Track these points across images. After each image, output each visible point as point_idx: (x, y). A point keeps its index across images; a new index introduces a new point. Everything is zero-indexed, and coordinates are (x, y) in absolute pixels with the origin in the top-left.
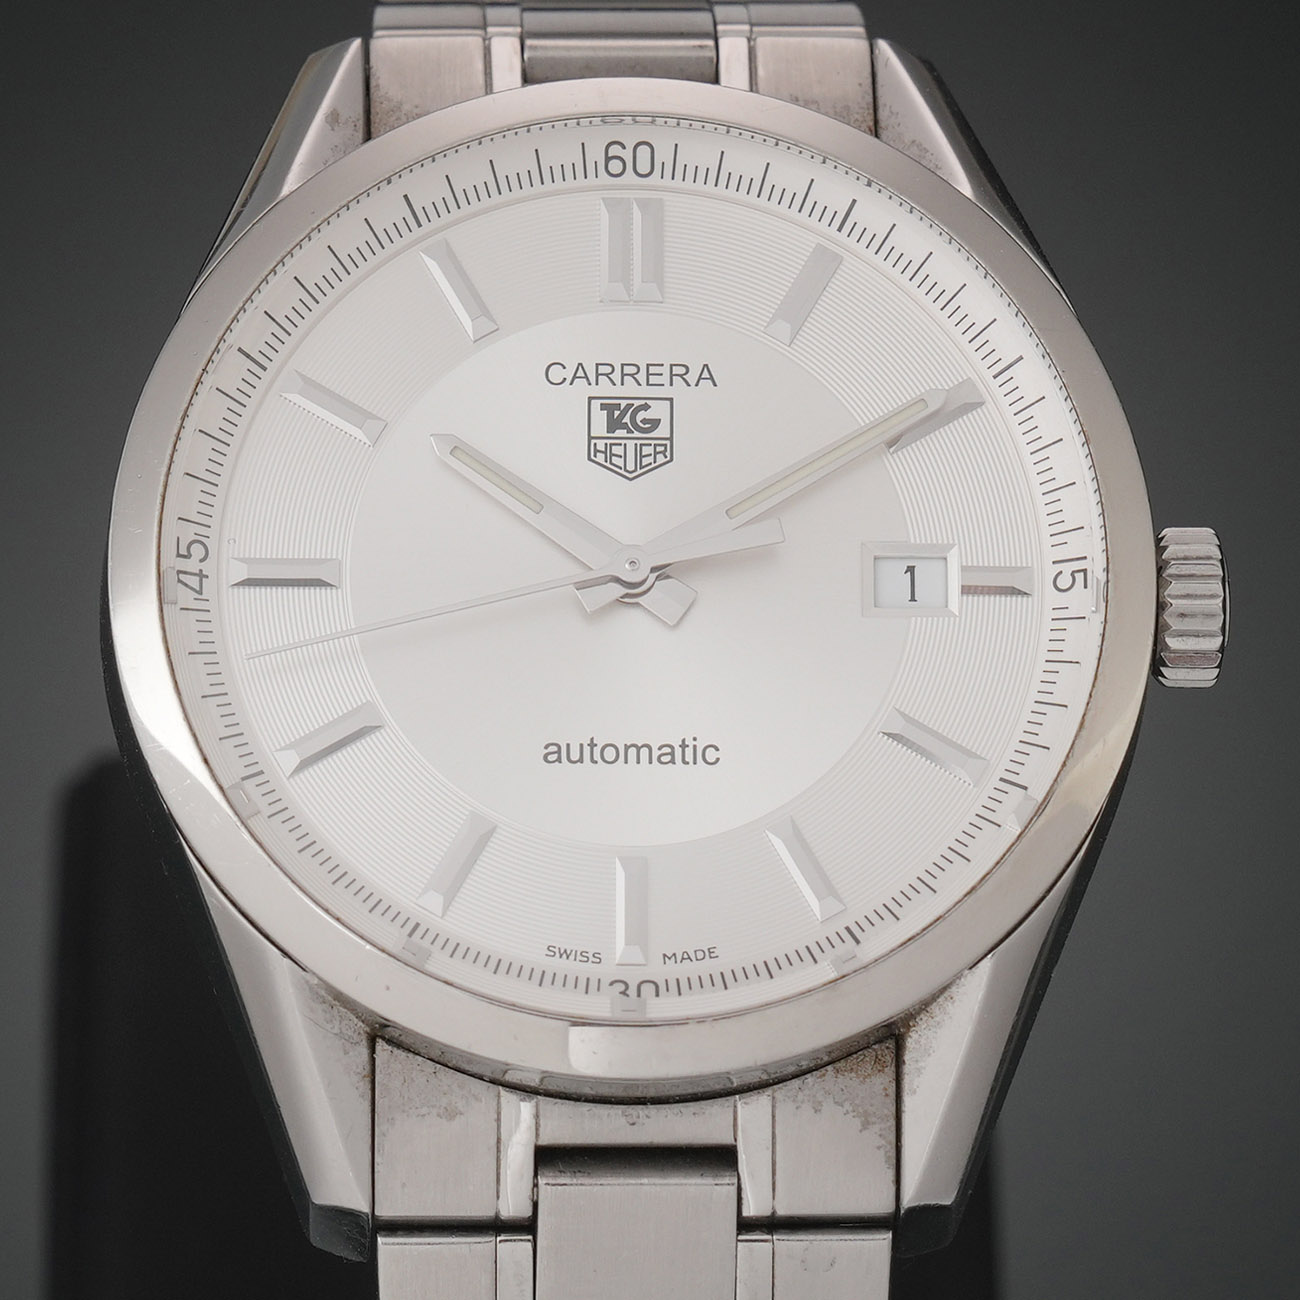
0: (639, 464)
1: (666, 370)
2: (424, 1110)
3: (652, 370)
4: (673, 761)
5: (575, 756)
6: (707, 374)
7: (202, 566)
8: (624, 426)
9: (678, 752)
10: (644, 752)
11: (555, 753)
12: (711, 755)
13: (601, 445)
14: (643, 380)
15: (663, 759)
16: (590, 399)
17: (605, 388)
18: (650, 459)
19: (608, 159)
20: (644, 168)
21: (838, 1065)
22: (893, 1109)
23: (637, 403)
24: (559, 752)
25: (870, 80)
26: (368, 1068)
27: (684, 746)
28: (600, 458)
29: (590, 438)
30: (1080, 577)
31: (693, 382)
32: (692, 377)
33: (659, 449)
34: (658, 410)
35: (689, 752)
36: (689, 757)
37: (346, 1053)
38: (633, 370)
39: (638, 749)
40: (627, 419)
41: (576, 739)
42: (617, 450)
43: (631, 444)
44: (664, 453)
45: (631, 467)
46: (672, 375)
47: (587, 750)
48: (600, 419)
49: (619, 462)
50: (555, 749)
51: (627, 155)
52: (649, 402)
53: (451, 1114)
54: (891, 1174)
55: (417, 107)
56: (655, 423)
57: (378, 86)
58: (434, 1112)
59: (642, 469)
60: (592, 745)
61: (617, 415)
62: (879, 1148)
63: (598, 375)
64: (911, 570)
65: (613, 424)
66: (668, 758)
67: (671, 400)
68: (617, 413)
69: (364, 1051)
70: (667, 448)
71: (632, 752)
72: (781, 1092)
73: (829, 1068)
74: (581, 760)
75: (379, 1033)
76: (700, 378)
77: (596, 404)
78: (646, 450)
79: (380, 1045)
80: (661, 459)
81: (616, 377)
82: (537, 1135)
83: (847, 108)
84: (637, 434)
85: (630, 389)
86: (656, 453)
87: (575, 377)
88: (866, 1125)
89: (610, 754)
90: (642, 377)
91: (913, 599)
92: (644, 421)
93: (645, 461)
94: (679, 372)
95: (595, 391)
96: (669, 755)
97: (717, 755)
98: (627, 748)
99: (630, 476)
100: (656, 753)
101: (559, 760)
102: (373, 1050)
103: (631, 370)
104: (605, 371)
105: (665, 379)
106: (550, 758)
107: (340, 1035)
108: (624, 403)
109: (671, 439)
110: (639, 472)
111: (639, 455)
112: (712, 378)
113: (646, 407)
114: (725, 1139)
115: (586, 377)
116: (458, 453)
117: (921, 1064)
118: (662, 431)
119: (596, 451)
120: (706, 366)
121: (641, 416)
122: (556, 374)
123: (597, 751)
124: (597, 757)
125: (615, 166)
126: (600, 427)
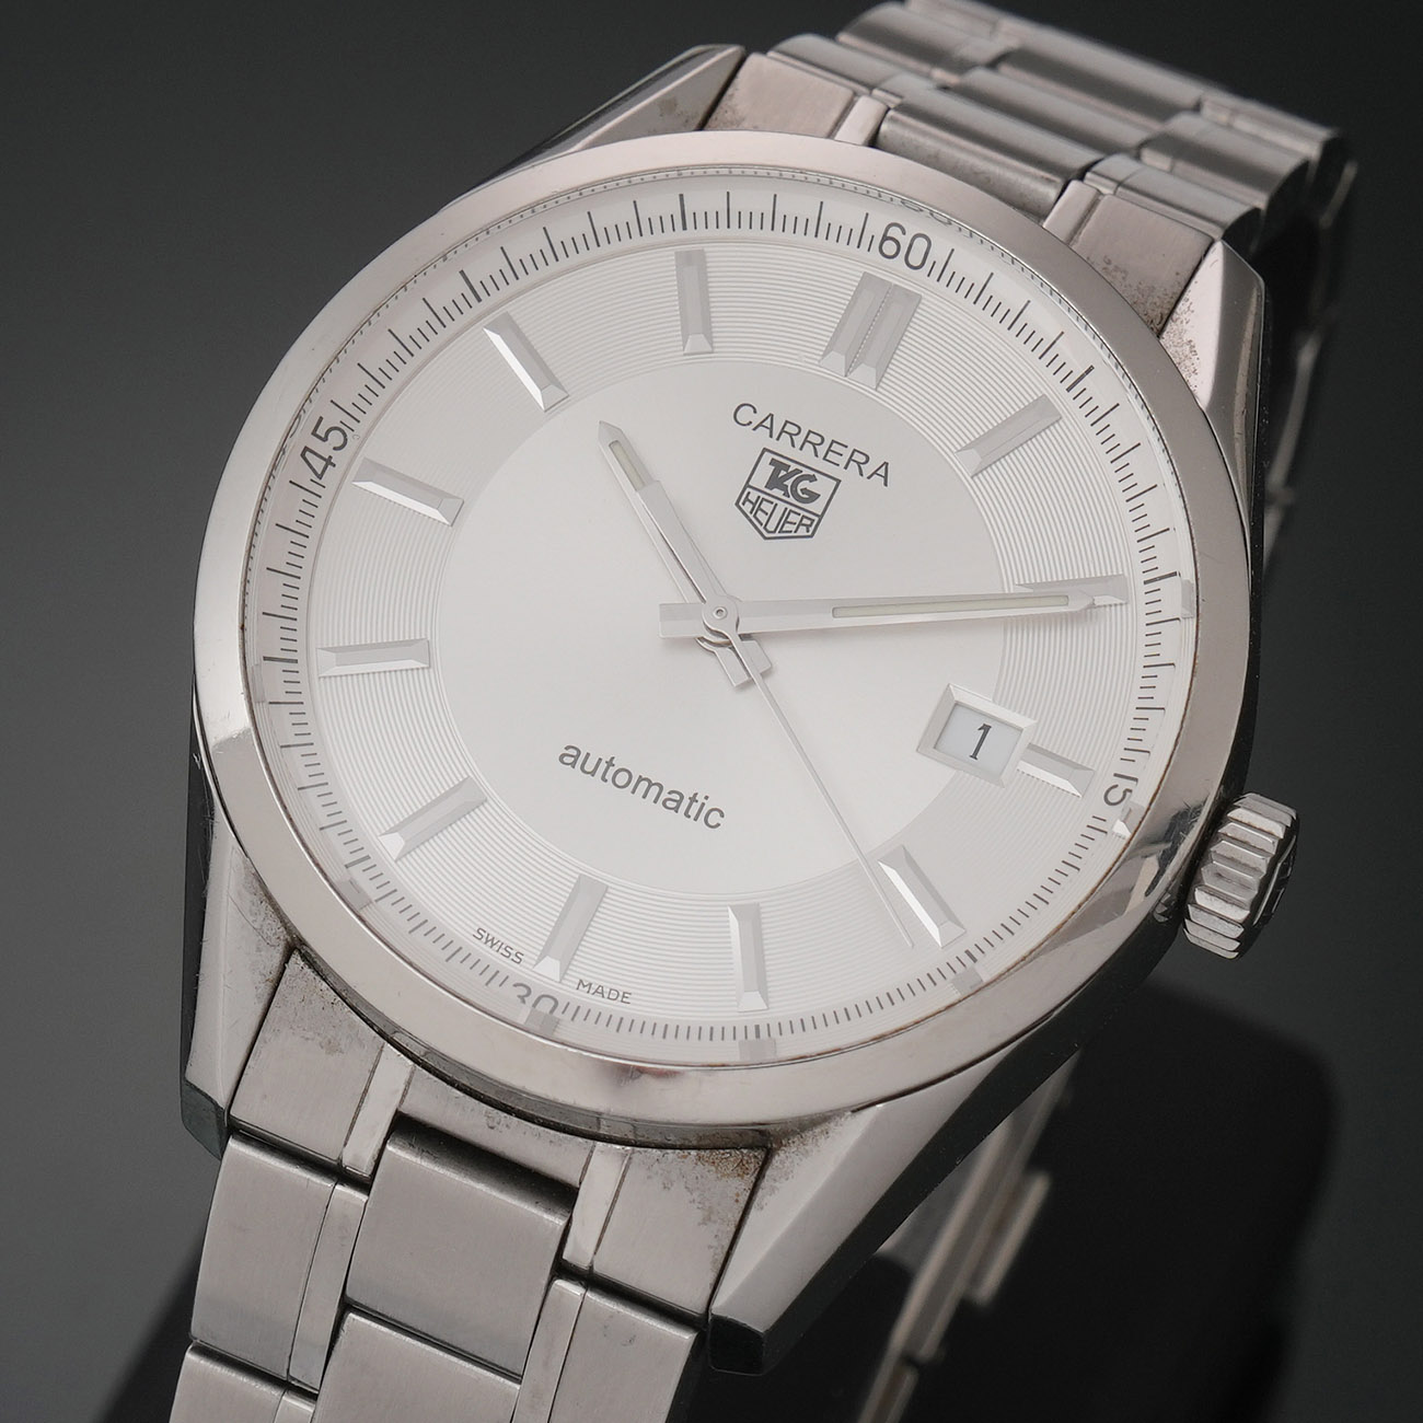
0: (780, 527)
1: (847, 453)
2: (310, 1034)
3: (835, 447)
4: (676, 809)
5: (589, 767)
6: (883, 472)
7: (335, 454)
8: (784, 488)
9: (686, 802)
10: (655, 790)
11: (572, 757)
12: (714, 818)
13: (753, 497)
14: (822, 452)
15: (669, 804)
16: (765, 450)
17: (783, 447)
18: (793, 528)
19: (885, 238)
20: (915, 259)
21: (702, 1153)
22: (738, 1219)
23: (806, 471)
24: (576, 757)
25: (1189, 273)
26: (276, 974)
27: (693, 799)
28: (748, 507)
29: (747, 485)
30: (1128, 796)
31: (866, 474)
32: (868, 469)
33: (805, 521)
34: (822, 487)
35: (695, 808)
36: (693, 812)
37: (259, 950)
38: (818, 440)
39: (650, 785)
40: (789, 483)
41: (597, 750)
42: (767, 507)
43: (782, 506)
44: (808, 526)
45: (771, 527)
46: (850, 459)
47: (603, 766)
48: (765, 471)
49: (763, 517)
50: (574, 753)
51: (905, 241)
52: (817, 475)
53: (331, 1047)
54: (711, 1277)
56: (813, 497)
58: (319, 1039)
59: (781, 533)
60: (610, 763)
61: (781, 475)
62: (710, 1247)
63: (783, 431)
64: (986, 728)
65: (774, 482)
66: (674, 805)
67: (839, 481)
68: (783, 473)
69: (276, 957)
70: (812, 525)
71: (644, 785)
72: (641, 1155)
73: (693, 1153)
74: (593, 773)
75: (295, 946)
76: (875, 473)
77: (768, 457)
78: (792, 518)
79: (296, 959)
80: (802, 531)
81: (799, 440)
82: (402, 1101)
84: (791, 500)
85: (806, 456)
86: (801, 524)
87: (760, 425)
88: (707, 1220)
89: (622, 778)
90: (822, 450)
91: (974, 756)
92: (804, 491)
93: (787, 527)
94: (858, 459)
95: (772, 444)
96: (676, 802)
97: (720, 820)
98: (641, 779)
99: (767, 535)
100: (664, 795)
101: (573, 765)
102: (287, 959)
103: (813, 440)
104: (790, 430)
105: (843, 461)
106: (566, 759)
107: (259, 931)
108: (793, 467)
109: (821, 517)
110: (777, 534)
111: (784, 520)
112: (886, 478)
113: (812, 479)
114: (573, 1178)
115: (771, 429)
116: (616, 447)
117: (777, 1184)
118: (816, 506)
119: (747, 499)
120: (886, 464)
121: (804, 484)
122: (745, 415)
123: (612, 771)
124: (609, 776)
125: (890, 248)
126: (761, 479)
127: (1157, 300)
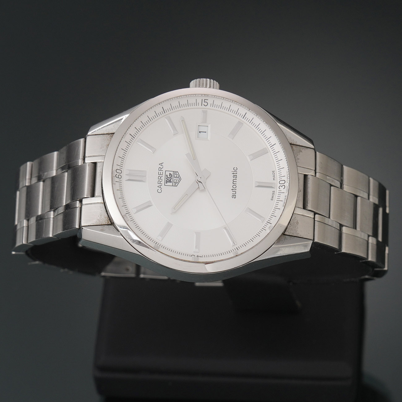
0: (178, 177)
1: (160, 171)
2: (297, 227)
3: (160, 174)
5: (235, 193)
6: (161, 164)
7: (196, 256)
8: (171, 180)
9: (234, 175)
13: (174, 184)
14: (162, 176)
15: (236, 177)
16: (165, 185)
17: (163, 182)
18: (177, 175)
19: (118, 178)
22: (299, 146)
23: (166, 177)
24: (234, 196)
25: (97, 135)
26: (289, 236)
27: (233, 174)
28: (176, 184)
29: (173, 186)
30: (205, 101)
31: (162, 167)
32: (161, 167)
33: (175, 174)
34: (168, 173)
35: (234, 173)
36: (236, 173)
37: (286, 239)
38: (159, 177)
39: (234, 181)
40: (169, 179)
41: (231, 193)
42: (175, 181)
43: (174, 179)
44: (176, 173)
46: (161, 170)
47: (233, 191)
48: (169, 184)
49: (177, 181)
50: (233, 196)
51: (118, 174)
52: (166, 175)
53: (297, 223)
55: (99, 216)
56: (170, 174)
57: (93, 224)
58: (297, 226)
59: (179, 177)
60: (233, 190)
61: (168, 180)
62: (305, 150)
63: (160, 184)
64: (200, 132)
65: (170, 181)
66: (236, 176)
67: (166, 171)
68: (168, 181)
71: (234, 183)
74: (235, 192)
75: (283, 234)
76: (162, 165)
77: (166, 184)
78: (175, 176)
79: (286, 233)
81: (161, 180)
82: (302, 208)
83: (103, 139)
84: (172, 177)
85: (163, 178)
87: (160, 188)
88: (301, 151)
89: (234, 187)
90: (161, 176)
91: (206, 132)
92: (170, 176)
93: (177, 176)
94: (160, 169)
95: (163, 184)
96: (235, 176)
97: (235, 168)
98: (233, 184)
99: (180, 179)
100: (235, 179)
101: (235, 196)
102: (286, 235)
103: (160, 178)
104: (159, 182)
105: (162, 172)
106: (235, 197)
108: (166, 179)
109: (173, 172)
110: (180, 177)
111: (176, 177)
112: (162, 163)
113: (167, 175)
114: (303, 176)
115: (160, 186)
116: (175, 208)
117: (292, 140)
118: (172, 173)
119: (175, 185)
120: (159, 164)
122: (160, 191)
123: (234, 189)
124: (235, 189)
125: (120, 177)
126: (170, 184)
127: (105, 137)
